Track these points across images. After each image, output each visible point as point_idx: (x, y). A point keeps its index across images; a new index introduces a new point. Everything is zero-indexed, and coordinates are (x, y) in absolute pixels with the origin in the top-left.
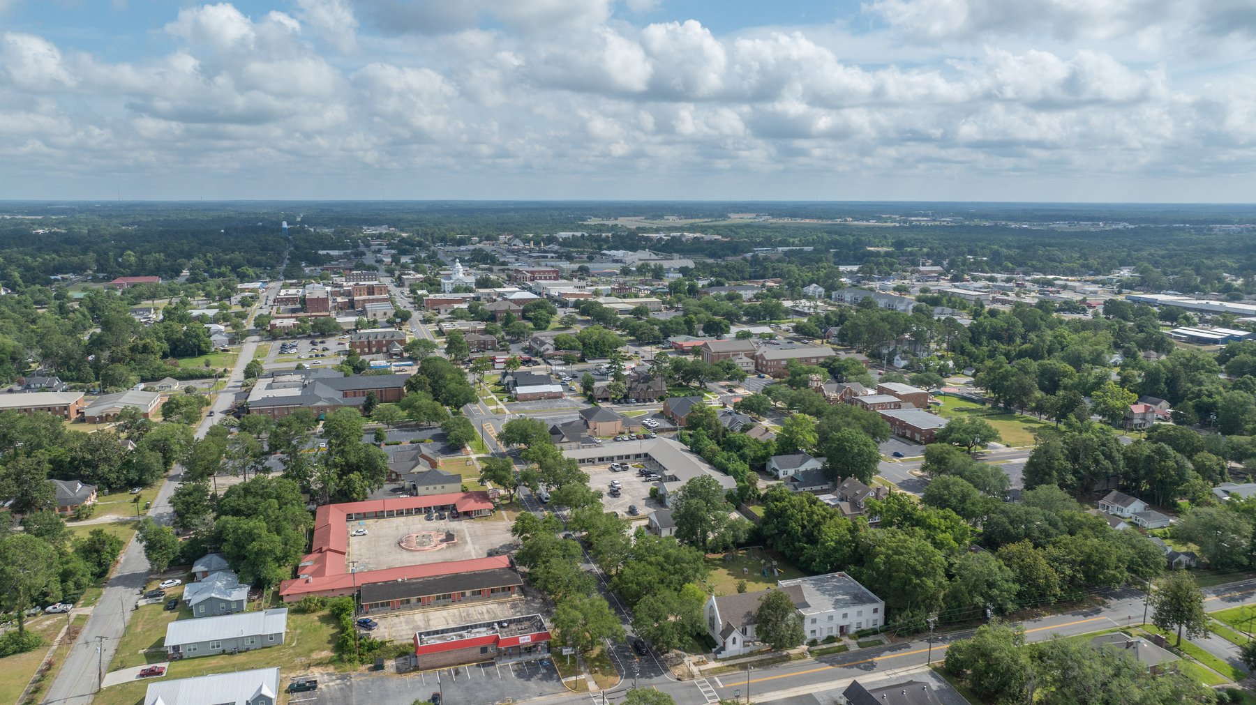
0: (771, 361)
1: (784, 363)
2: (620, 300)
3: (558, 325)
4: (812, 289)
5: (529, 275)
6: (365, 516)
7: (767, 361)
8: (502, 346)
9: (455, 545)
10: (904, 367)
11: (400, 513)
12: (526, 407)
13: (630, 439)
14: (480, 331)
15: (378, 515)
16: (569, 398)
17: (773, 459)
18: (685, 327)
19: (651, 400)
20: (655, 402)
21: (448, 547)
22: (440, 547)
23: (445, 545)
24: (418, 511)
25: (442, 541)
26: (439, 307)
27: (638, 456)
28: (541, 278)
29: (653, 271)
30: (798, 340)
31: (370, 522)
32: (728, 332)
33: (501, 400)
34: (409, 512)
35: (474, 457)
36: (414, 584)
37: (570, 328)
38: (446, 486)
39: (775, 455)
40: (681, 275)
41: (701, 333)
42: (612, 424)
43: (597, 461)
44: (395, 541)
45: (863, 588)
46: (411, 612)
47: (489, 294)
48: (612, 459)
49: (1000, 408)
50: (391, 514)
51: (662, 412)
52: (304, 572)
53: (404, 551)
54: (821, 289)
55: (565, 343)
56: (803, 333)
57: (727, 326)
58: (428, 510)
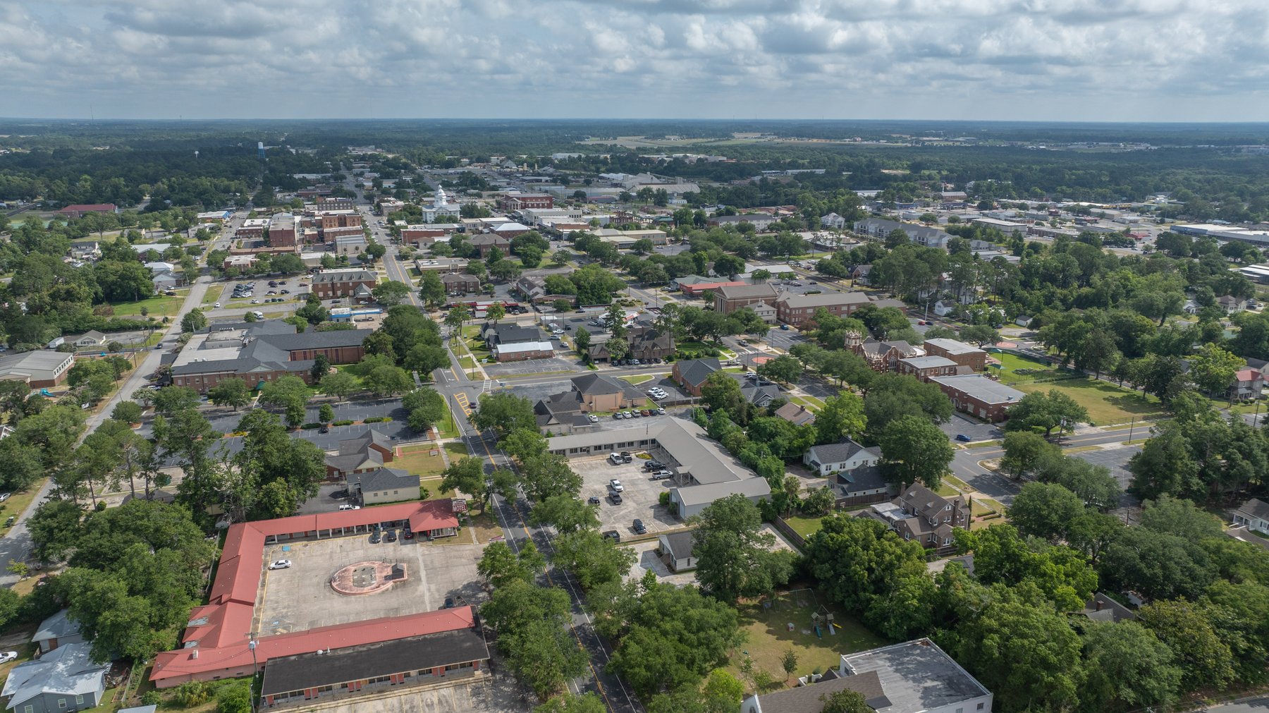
0: (795, 309)
1: (810, 311)
2: (619, 232)
3: (549, 262)
4: (830, 219)
5: (520, 202)
6: (292, 538)
7: (791, 309)
8: (485, 288)
9: (404, 584)
10: (947, 315)
11: (337, 533)
12: (509, 370)
13: (634, 417)
14: (461, 269)
15: (309, 536)
16: (560, 357)
17: (812, 449)
18: (694, 265)
19: (657, 361)
20: (663, 363)
21: (395, 588)
22: (383, 588)
23: (390, 584)
24: (361, 529)
25: (387, 578)
26: (418, 240)
27: (643, 442)
28: (533, 206)
29: (655, 196)
30: (821, 280)
31: (298, 545)
32: (742, 272)
33: (479, 361)
34: (349, 531)
35: (440, 442)
36: (339, 658)
37: (563, 265)
38: (400, 491)
39: (816, 444)
40: (685, 202)
41: (711, 272)
42: (612, 396)
43: (592, 450)
44: (327, 577)
45: (959, 667)
46: (333, 704)
47: (474, 225)
48: (611, 447)
49: (1069, 371)
50: (325, 535)
51: (670, 377)
52: (191, 637)
53: (335, 596)
54: (841, 219)
55: (558, 286)
56: (827, 272)
57: (742, 265)
58: (373, 527)
